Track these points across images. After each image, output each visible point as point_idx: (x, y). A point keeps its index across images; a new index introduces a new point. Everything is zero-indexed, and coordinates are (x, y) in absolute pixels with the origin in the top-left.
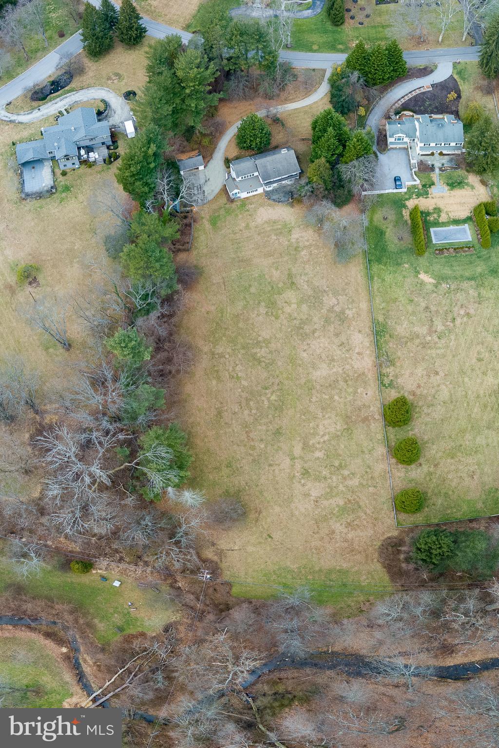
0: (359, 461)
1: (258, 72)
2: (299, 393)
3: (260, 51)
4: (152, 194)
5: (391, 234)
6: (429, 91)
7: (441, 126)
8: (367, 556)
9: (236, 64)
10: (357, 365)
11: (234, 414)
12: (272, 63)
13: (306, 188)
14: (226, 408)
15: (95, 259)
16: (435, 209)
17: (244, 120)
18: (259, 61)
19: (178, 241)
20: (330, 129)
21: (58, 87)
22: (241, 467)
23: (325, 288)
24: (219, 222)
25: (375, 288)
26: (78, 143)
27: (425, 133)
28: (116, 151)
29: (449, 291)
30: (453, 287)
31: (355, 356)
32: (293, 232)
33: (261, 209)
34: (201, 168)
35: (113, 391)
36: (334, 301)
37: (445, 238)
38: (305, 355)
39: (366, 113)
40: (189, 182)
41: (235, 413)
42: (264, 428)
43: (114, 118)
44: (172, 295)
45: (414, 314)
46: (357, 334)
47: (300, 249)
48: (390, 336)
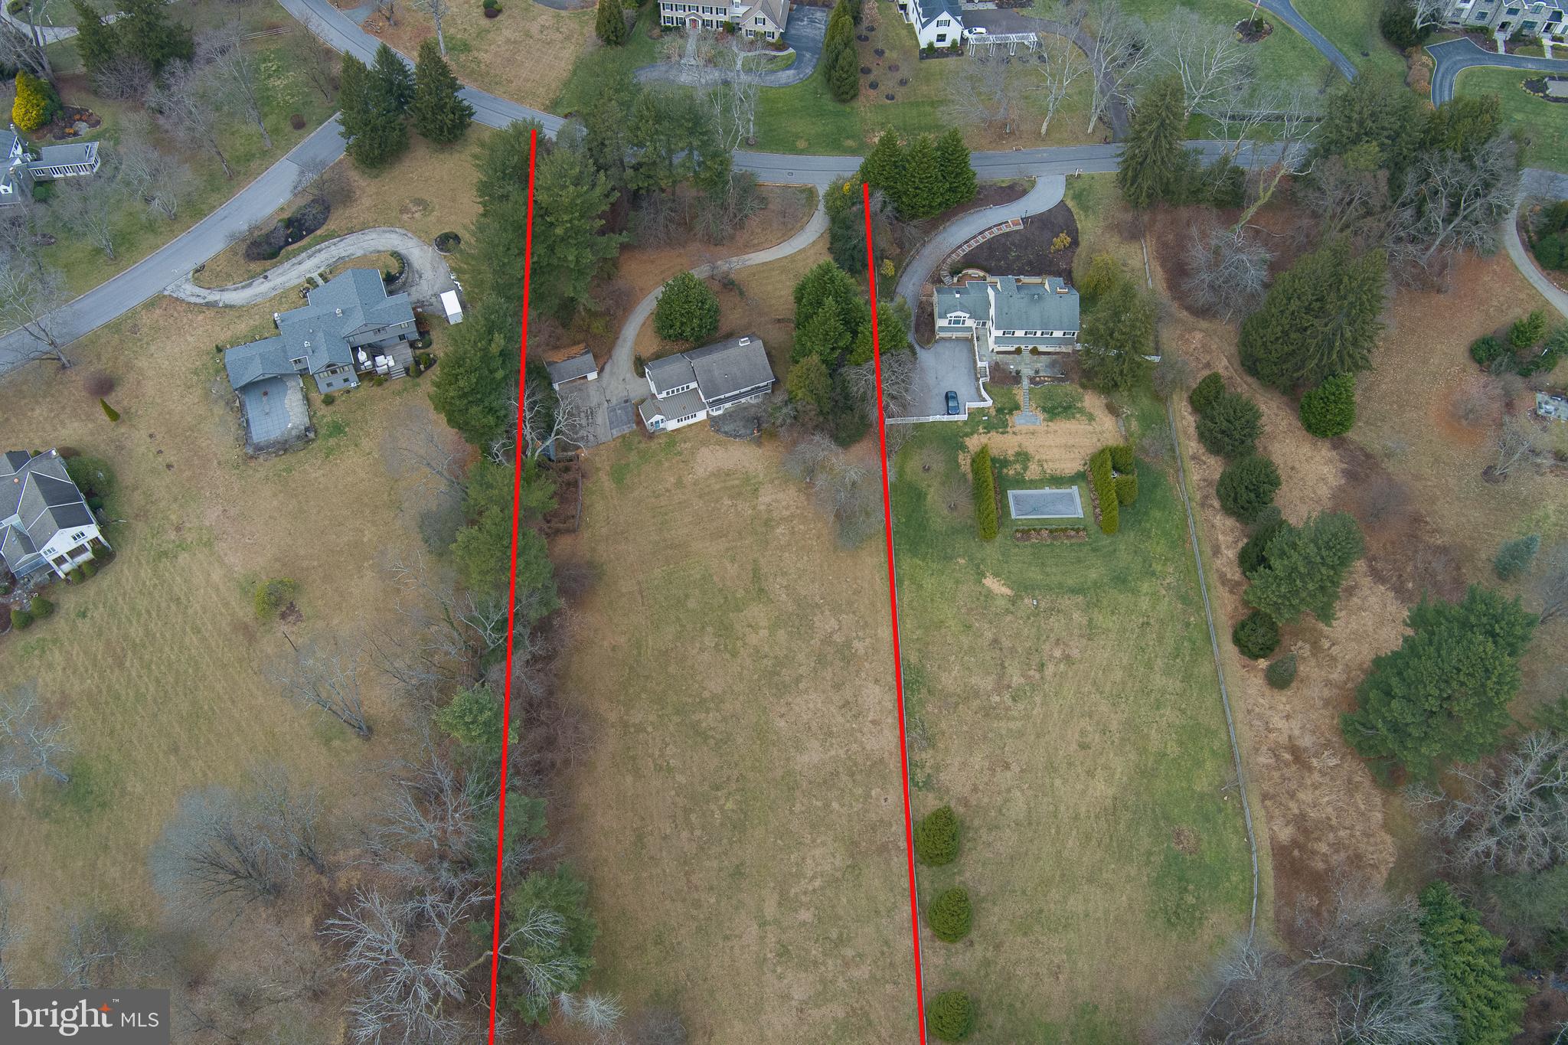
0: (870, 929)
1: (693, 192)
2: (772, 796)
3: (696, 153)
4: (503, 428)
5: (935, 497)
6: (1017, 232)
7: (1037, 298)
9: (649, 177)
10: (870, 744)
12: (720, 174)
13: (784, 411)
14: (650, 828)
15: (403, 560)
16: (1018, 454)
17: (668, 285)
18: (695, 171)
19: (555, 514)
20: (829, 301)
21: (301, 231)
22: (679, 943)
23: (817, 599)
24: (628, 476)
26: (351, 339)
27: (1006, 310)
28: (427, 350)
29: (1036, 613)
30: (1043, 605)
31: (867, 727)
32: (762, 491)
33: (703, 449)
34: (592, 376)
35: (455, 811)
36: (833, 623)
37: (1035, 511)
38: (782, 724)
39: (896, 271)
40: (570, 404)
41: (665, 838)
42: (715, 864)
43: (419, 288)
44: (549, 618)
45: (971, 650)
46: (871, 685)
47: (773, 523)
48: (929, 691)
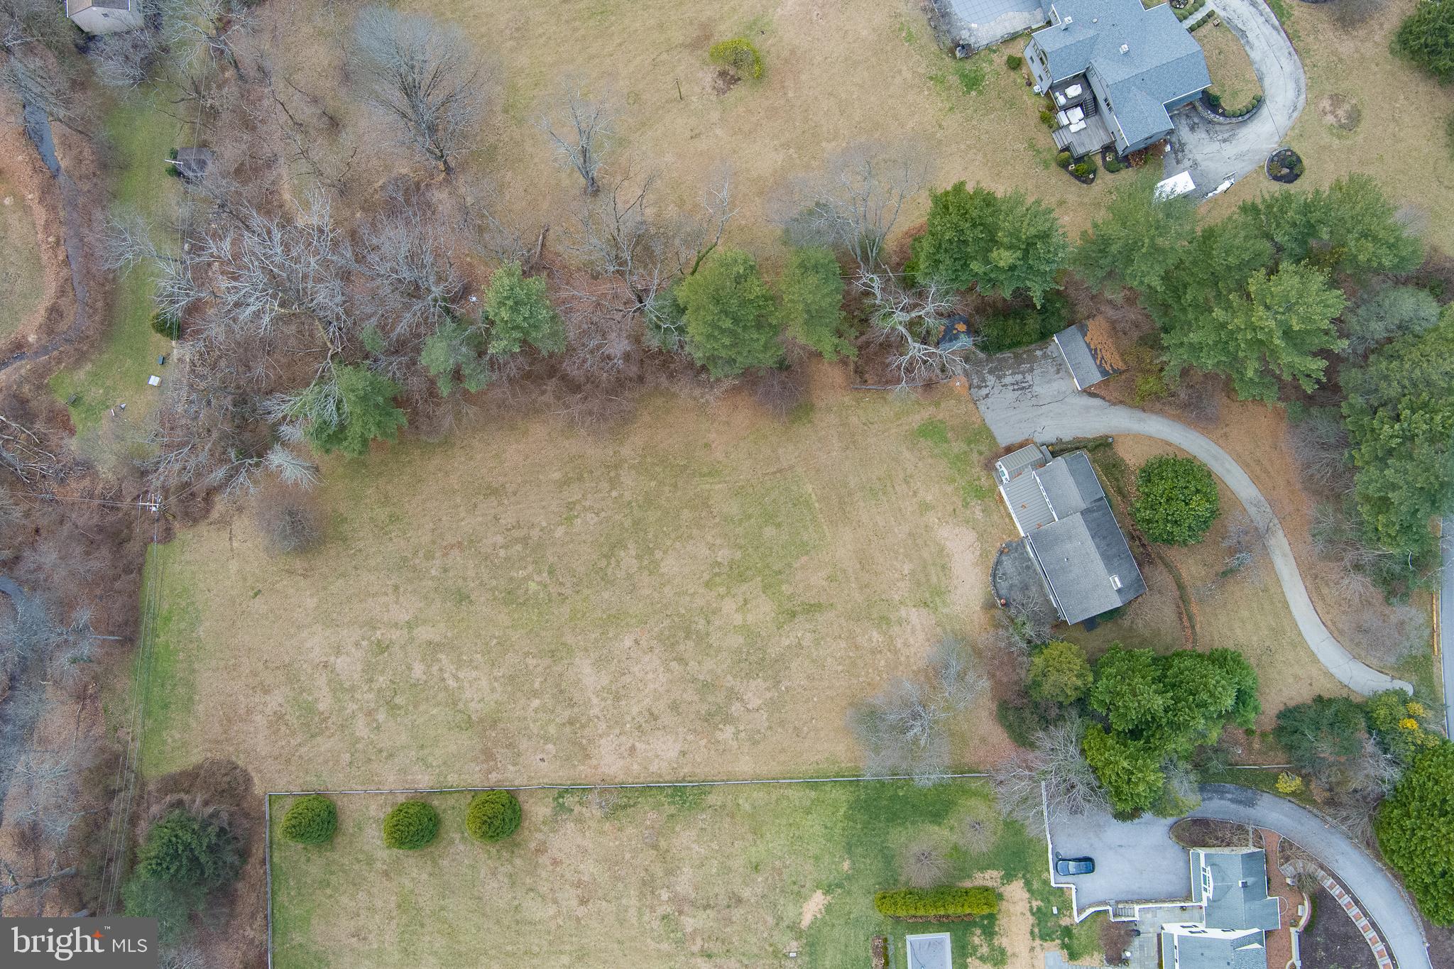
0: (404, 738)
2: (543, 634)
5: (935, 835)
8: (217, 742)
10: (607, 744)
11: (495, 517)
14: (506, 502)
16: (1002, 950)
19: (868, 360)
23: (786, 682)
24: (929, 442)
25: (789, 792)
26: (1096, 73)
29: (779, 954)
31: (627, 742)
32: (924, 611)
33: (973, 535)
36: (755, 702)
38: (628, 642)
39: (1287, 793)
40: (1032, 359)
41: (496, 519)
42: (471, 572)
43: (1205, 142)
45: (726, 870)
46: (678, 747)
47: (884, 627)
48: (672, 816)
